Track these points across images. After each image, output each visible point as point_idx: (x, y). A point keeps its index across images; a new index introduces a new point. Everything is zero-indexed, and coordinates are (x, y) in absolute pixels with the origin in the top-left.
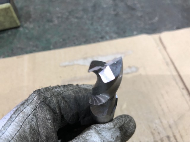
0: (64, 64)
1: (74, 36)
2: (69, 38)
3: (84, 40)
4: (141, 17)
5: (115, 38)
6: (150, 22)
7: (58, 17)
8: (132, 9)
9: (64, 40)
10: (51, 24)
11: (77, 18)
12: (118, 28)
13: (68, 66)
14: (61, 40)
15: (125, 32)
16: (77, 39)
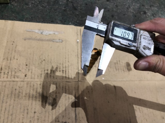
0: (28, 30)
1: (38, 17)
2: (35, 17)
3: (43, 20)
4: (78, 15)
5: (59, 24)
6: (81, 19)
7: (32, 3)
8: (75, 9)
9: (32, 18)
10: (27, 6)
11: (43, 6)
12: (62, 18)
13: (30, 31)
14: (30, 17)
15: (65, 21)
16: (39, 19)
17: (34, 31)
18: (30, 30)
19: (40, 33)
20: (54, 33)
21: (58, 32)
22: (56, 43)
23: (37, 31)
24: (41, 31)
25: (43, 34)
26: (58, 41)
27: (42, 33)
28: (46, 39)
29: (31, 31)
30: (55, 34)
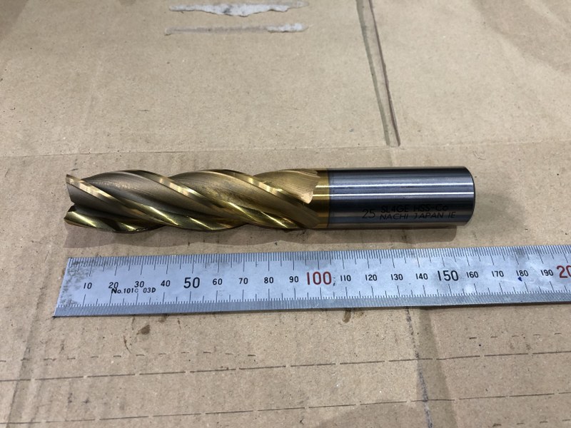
0: (178, 8)
13: (184, 10)
17: (198, 7)
18: (182, 7)
19: (219, 13)
20: (268, 8)
21: (285, 4)
22: (282, 34)
23: (208, 8)
24: (225, 6)
25: (230, 15)
26: (287, 30)
27: (226, 12)
28: (244, 27)
29: (187, 9)
30: (272, 10)
